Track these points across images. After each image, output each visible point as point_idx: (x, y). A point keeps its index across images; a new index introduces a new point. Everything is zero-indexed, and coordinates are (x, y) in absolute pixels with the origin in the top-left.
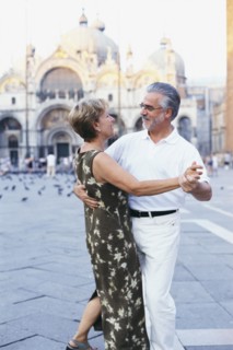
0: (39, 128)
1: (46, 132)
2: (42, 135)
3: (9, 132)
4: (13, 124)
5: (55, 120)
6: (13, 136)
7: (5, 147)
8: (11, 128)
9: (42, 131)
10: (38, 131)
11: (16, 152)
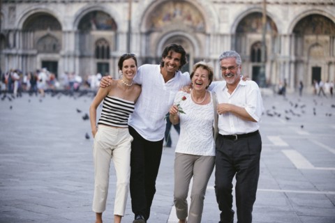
0: (144, 29)
1: (155, 36)
2: (148, 41)
3: (97, 34)
4: (103, 21)
5: (169, 17)
6: (103, 39)
7: (89, 57)
8: (99, 28)
9: (148, 33)
10: (141, 34)
11: (107, 65)
